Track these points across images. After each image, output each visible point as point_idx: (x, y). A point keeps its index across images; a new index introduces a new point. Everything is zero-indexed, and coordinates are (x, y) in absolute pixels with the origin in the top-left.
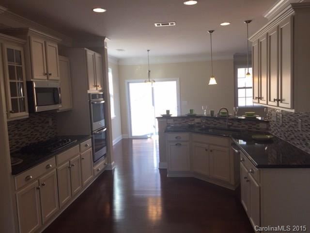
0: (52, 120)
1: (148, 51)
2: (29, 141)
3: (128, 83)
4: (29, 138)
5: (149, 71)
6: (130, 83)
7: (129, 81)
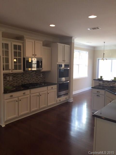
0: (43, 75)
1: (104, 42)
2: (29, 82)
3: (99, 60)
4: (28, 81)
5: (104, 54)
6: (99, 59)
7: (99, 58)
